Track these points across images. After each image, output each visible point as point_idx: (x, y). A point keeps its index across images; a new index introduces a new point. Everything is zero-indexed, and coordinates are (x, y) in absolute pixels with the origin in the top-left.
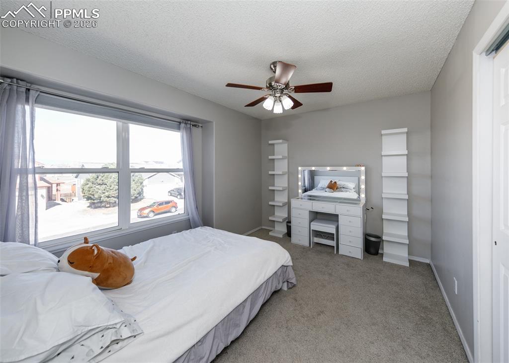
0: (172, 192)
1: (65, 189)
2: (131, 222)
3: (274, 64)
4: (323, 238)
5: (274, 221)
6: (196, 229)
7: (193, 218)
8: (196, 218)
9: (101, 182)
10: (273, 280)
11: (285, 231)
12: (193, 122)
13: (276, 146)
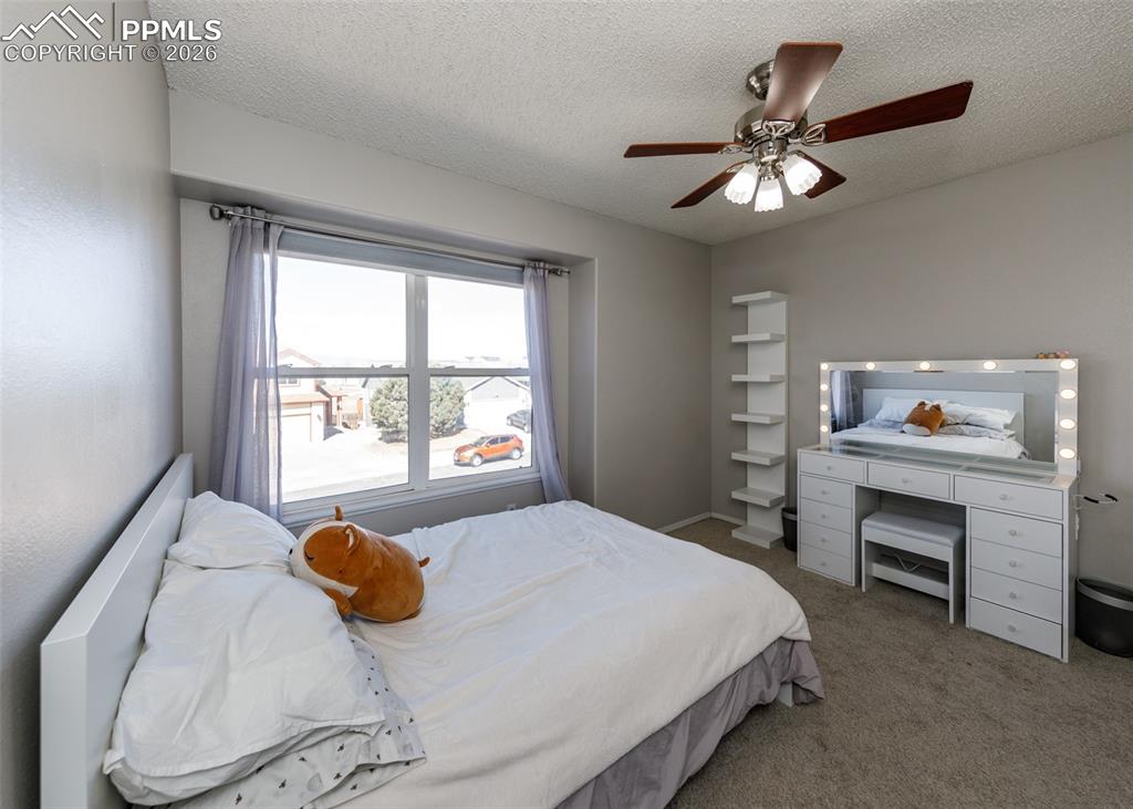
0: (514, 418)
1: (349, 407)
2: (431, 478)
3: (760, 72)
4: (903, 569)
5: (746, 503)
6: (556, 504)
7: (549, 477)
8: (555, 478)
9: (397, 395)
10: (751, 675)
11: (777, 530)
12: (550, 263)
13: (751, 311)
